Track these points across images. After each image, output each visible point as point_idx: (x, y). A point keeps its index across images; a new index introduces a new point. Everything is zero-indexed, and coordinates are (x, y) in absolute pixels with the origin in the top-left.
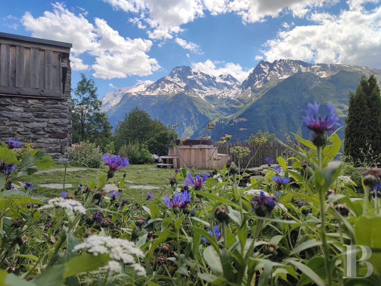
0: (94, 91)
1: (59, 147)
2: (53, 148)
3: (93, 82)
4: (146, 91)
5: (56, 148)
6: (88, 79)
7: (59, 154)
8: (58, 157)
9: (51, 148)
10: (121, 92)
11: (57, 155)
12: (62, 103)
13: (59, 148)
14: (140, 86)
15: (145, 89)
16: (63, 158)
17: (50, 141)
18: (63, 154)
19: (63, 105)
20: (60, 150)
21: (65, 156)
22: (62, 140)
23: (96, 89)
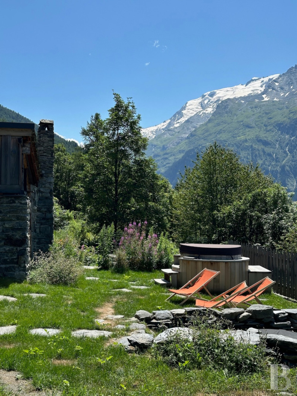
0: (134, 123)
1: (15, 257)
2: (8, 259)
3: (133, 107)
4: (263, 93)
5: (13, 259)
6: (125, 103)
7: (16, 265)
8: (15, 269)
9: (6, 258)
10: (215, 98)
11: (13, 267)
12: (20, 201)
13: (15, 259)
14: (252, 83)
15: (262, 89)
16: (20, 271)
17: (5, 250)
18: (20, 266)
19: (21, 203)
20: (16, 261)
21: (22, 269)
22: (19, 249)
23: (139, 118)
